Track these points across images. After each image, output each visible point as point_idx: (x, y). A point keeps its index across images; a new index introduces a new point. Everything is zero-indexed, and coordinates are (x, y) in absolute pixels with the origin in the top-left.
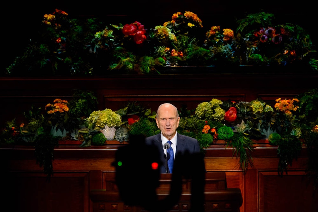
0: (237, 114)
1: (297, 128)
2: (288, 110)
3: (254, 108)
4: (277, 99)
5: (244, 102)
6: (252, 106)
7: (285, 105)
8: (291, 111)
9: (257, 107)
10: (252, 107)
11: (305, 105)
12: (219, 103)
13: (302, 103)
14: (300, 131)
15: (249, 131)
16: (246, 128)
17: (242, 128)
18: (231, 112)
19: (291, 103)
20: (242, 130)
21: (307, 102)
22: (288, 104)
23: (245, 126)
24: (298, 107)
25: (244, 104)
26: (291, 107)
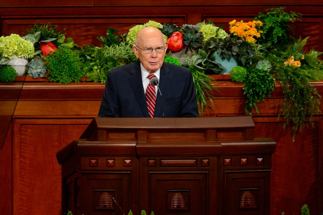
0: (184, 40)
1: (264, 59)
2: (250, 35)
3: (204, 33)
4: (231, 21)
5: (191, 25)
6: (201, 31)
7: (245, 29)
8: (255, 37)
9: (208, 31)
10: (201, 33)
11: (271, 29)
12: (158, 27)
13: (267, 27)
14: (269, 64)
15: (203, 63)
16: (199, 59)
17: (193, 60)
18: (176, 38)
19: (253, 27)
20: (193, 62)
21: (273, 26)
22: (249, 27)
23: (197, 57)
24: (262, 32)
25: (191, 28)
26: (254, 32)
